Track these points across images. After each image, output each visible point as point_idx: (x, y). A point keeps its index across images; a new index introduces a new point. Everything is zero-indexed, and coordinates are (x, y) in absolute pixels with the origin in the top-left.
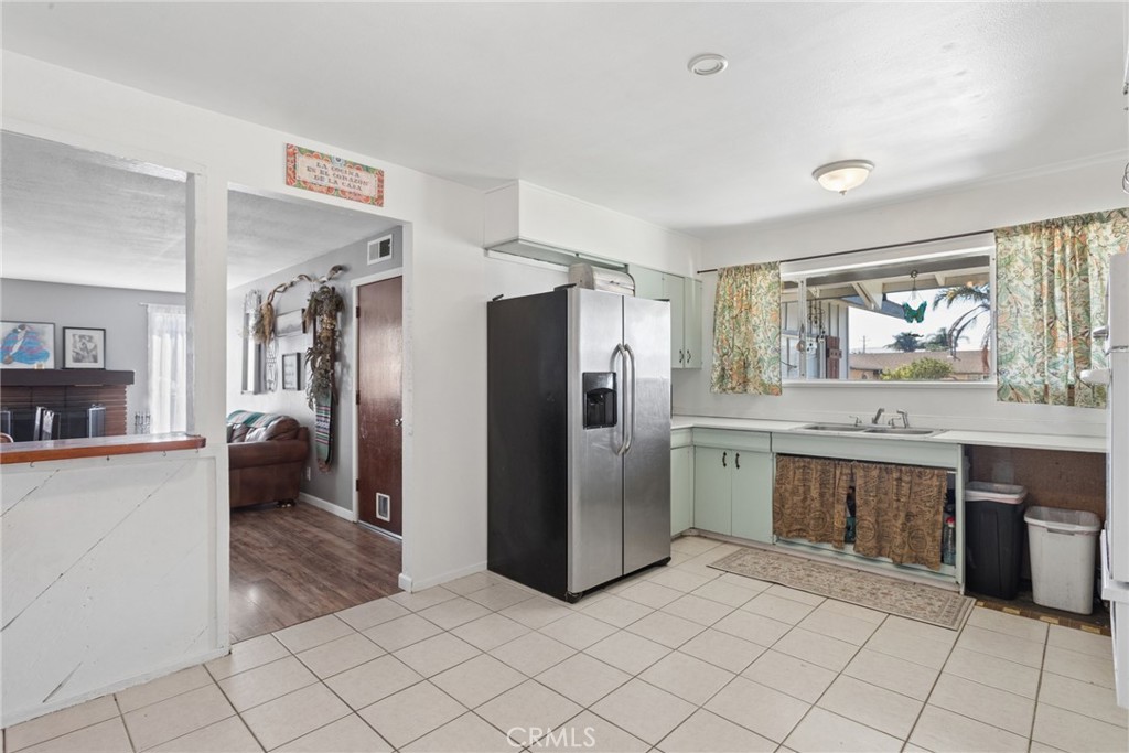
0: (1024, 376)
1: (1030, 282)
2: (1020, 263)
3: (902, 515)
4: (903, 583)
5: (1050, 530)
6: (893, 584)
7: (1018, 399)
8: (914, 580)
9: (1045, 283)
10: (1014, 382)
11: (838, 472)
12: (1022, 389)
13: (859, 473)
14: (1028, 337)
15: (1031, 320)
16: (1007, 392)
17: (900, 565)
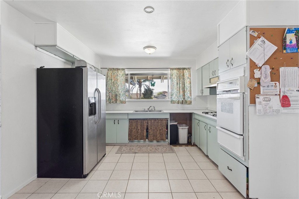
0: (175, 98)
1: (176, 80)
2: (174, 76)
3: (159, 130)
4: (158, 146)
5: (182, 129)
6: (157, 146)
7: (174, 103)
8: (161, 144)
9: (178, 80)
10: (173, 100)
11: (145, 122)
12: (175, 101)
13: (149, 122)
14: (176, 91)
15: (176, 87)
16: (172, 102)
17: (158, 141)
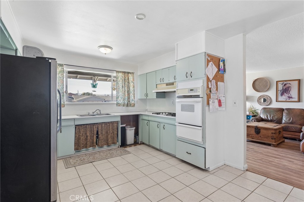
0: (120, 101)
1: (121, 83)
2: (120, 78)
3: (110, 134)
4: (109, 150)
5: (130, 130)
6: (109, 151)
7: (120, 106)
8: (111, 148)
9: (124, 83)
10: (119, 102)
12: (120, 104)
13: (100, 126)
14: (121, 93)
15: (121, 90)
16: (118, 105)
17: (108, 146)
